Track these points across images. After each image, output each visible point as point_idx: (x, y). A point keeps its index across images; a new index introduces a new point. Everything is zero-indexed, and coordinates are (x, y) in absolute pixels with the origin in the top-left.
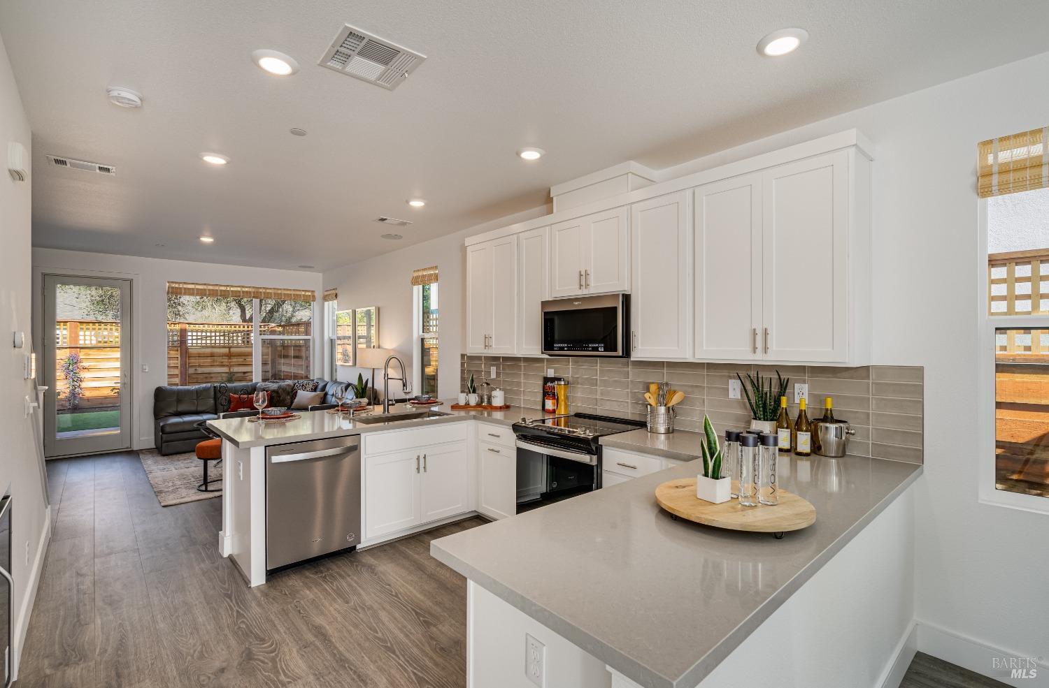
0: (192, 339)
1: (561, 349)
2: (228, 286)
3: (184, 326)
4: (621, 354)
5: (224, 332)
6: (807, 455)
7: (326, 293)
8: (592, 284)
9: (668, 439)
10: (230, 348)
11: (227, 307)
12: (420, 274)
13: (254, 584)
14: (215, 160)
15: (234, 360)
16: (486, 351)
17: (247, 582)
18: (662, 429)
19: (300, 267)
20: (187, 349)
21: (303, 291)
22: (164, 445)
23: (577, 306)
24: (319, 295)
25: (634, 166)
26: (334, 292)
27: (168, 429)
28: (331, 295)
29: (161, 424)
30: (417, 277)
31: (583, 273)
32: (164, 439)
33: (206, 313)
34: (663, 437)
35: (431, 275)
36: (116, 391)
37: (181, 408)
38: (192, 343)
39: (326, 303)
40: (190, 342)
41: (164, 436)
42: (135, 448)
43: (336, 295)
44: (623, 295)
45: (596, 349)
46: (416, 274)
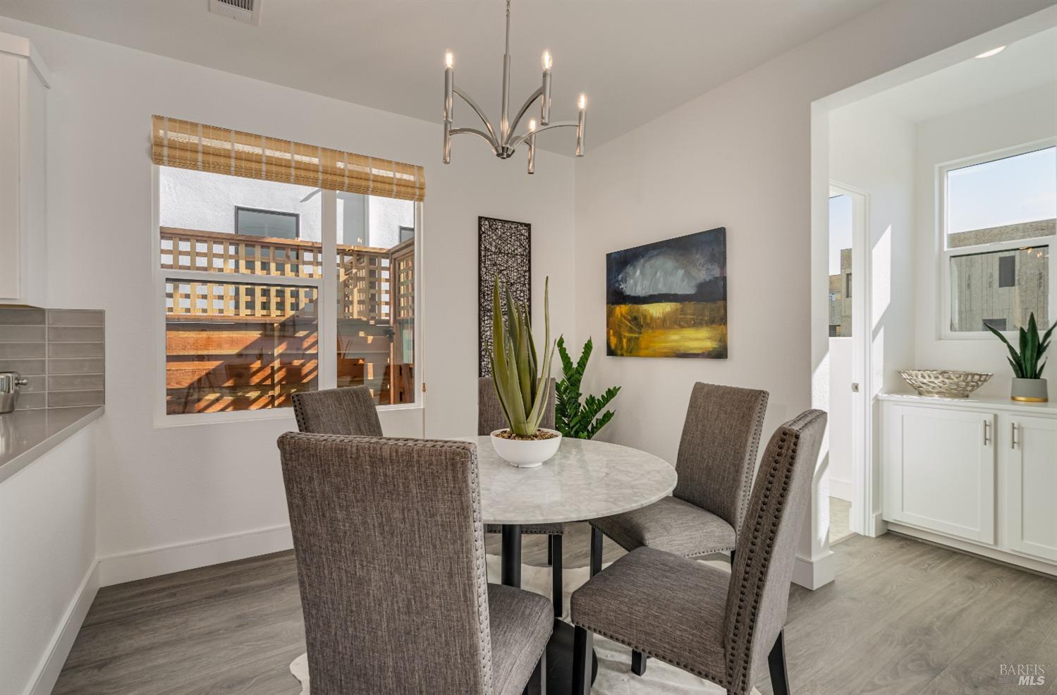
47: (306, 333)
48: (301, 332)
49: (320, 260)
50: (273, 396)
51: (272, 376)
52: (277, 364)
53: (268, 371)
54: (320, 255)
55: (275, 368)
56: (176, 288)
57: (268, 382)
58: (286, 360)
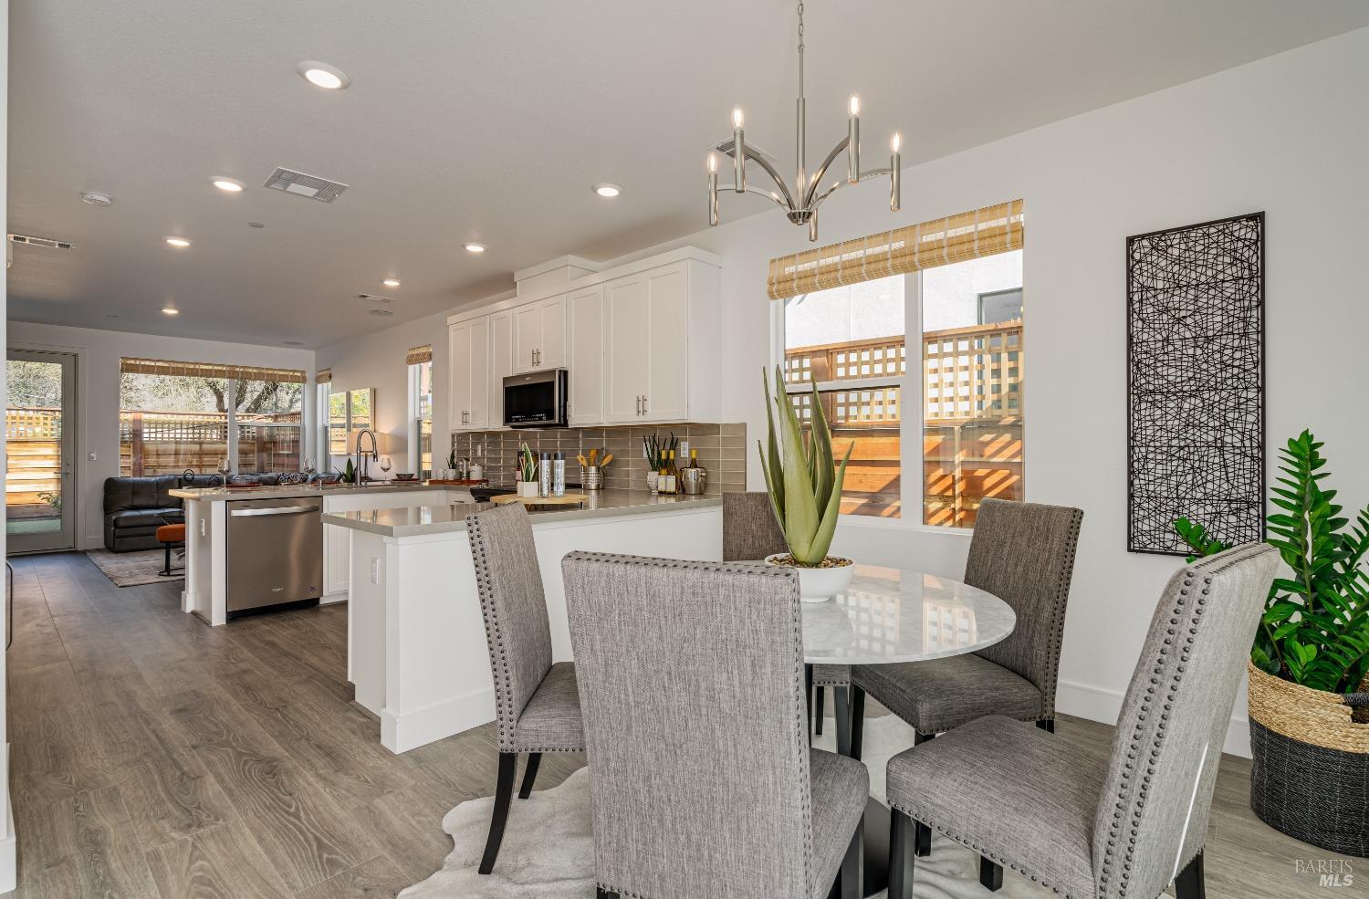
0: (150, 433)
1: (517, 420)
2: (197, 363)
3: (138, 416)
4: (557, 421)
5: (193, 424)
6: (674, 493)
7: (320, 374)
8: (542, 362)
9: (598, 494)
10: (201, 444)
11: (198, 393)
12: (416, 352)
13: (214, 624)
14: (179, 243)
15: (206, 459)
16: (464, 427)
17: (208, 623)
18: (593, 486)
19: (286, 343)
20: (142, 444)
21: (291, 371)
22: (117, 540)
23: (528, 381)
24: (310, 375)
25: (572, 259)
26: (328, 372)
27: (122, 523)
28: (325, 376)
29: (114, 518)
30: (412, 356)
31: (535, 352)
32: (117, 534)
33: (168, 400)
34: (593, 493)
35: (424, 354)
36: (45, 496)
37: (137, 502)
38: (150, 438)
39: (319, 386)
40: (146, 435)
41: (117, 530)
42: (80, 548)
43: (330, 377)
44: (560, 371)
45: (540, 419)
46: (411, 352)
47: (990, 436)
48: (986, 436)
49: (903, 355)
50: (954, 509)
51: (952, 486)
52: (958, 473)
53: (948, 481)
54: (903, 350)
55: (957, 478)
56: (872, 396)
57: (949, 493)
58: (969, 467)
